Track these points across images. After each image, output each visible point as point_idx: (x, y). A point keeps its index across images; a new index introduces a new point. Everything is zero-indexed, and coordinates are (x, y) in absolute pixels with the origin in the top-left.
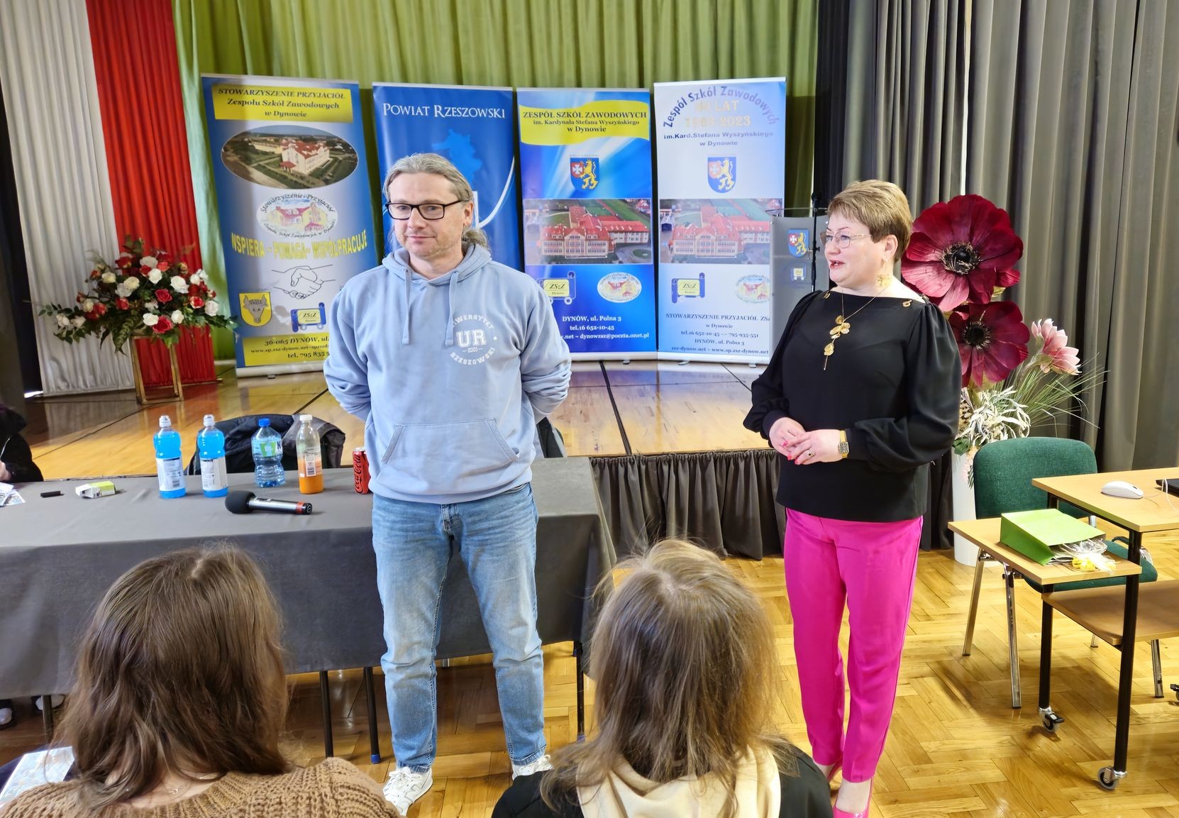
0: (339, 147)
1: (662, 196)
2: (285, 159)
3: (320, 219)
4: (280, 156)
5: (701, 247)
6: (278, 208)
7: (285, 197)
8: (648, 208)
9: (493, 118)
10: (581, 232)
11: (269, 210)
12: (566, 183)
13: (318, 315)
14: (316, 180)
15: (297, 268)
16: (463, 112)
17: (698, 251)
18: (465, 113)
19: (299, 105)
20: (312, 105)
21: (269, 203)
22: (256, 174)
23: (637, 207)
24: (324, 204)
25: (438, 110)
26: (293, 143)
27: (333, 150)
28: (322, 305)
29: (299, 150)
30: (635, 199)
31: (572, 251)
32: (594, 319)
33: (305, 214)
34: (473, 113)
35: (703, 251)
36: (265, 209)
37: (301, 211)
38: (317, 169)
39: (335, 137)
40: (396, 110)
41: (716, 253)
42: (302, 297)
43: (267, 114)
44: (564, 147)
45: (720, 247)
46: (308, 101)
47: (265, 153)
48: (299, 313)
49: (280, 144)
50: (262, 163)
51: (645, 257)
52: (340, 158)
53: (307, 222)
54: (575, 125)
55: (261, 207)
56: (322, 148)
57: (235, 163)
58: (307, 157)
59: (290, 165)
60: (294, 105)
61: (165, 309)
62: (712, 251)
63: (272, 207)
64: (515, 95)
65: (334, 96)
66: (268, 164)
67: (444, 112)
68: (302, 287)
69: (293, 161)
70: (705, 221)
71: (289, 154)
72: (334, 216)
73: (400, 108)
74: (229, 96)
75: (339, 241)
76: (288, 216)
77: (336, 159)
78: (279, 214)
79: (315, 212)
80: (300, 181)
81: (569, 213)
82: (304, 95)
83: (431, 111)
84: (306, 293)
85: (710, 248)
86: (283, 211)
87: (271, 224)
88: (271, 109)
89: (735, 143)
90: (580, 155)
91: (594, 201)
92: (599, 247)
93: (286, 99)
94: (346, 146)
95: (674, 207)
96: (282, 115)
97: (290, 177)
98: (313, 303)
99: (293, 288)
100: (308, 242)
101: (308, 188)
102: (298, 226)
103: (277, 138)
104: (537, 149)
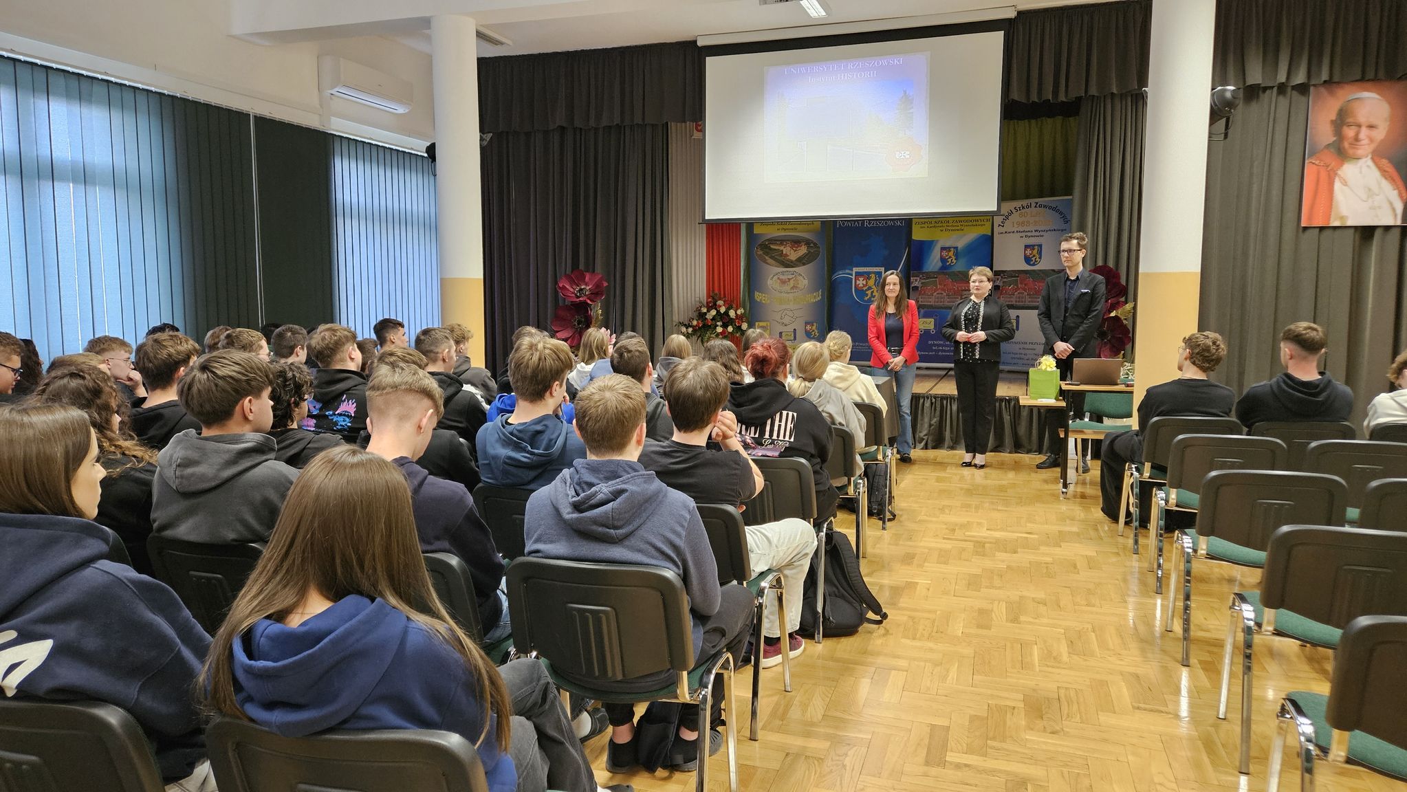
0: (813, 246)
3: (798, 284)
4: (782, 251)
5: (1018, 300)
6: (779, 278)
7: (783, 273)
9: (897, 226)
10: (945, 291)
11: (774, 279)
12: (937, 263)
13: (793, 335)
14: (798, 263)
15: (785, 310)
16: (880, 223)
17: (1016, 301)
18: (882, 223)
21: (775, 275)
22: (770, 261)
24: (801, 275)
25: (866, 223)
26: (789, 244)
27: (809, 248)
28: (795, 330)
29: (792, 248)
33: (792, 281)
34: (886, 223)
35: (1019, 302)
36: (772, 278)
37: (789, 279)
38: (800, 257)
39: (810, 240)
41: (1027, 304)
42: (786, 325)
43: (778, 229)
44: (937, 241)
45: (1030, 300)
46: (798, 222)
47: (775, 249)
48: (783, 334)
49: (782, 245)
52: (812, 251)
53: (792, 285)
54: (946, 228)
56: (803, 246)
57: (758, 255)
58: (795, 251)
59: (786, 255)
60: (792, 224)
61: (725, 326)
62: (1025, 302)
63: (776, 277)
68: (786, 320)
69: (788, 254)
70: (1021, 284)
71: (786, 250)
72: (806, 282)
73: (846, 223)
75: (807, 296)
76: (783, 282)
77: (810, 252)
78: (779, 281)
79: (796, 280)
80: (791, 264)
81: (937, 279)
83: (863, 223)
84: (787, 323)
85: (1024, 300)
86: (781, 280)
87: (774, 287)
88: (780, 227)
89: (1042, 236)
90: (947, 245)
91: (954, 272)
94: (817, 246)
95: (1002, 275)
97: (786, 262)
98: (790, 328)
99: (781, 321)
100: (791, 296)
101: (793, 267)
102: (787, 288)
103: (782, 241)
104: (921, 243)
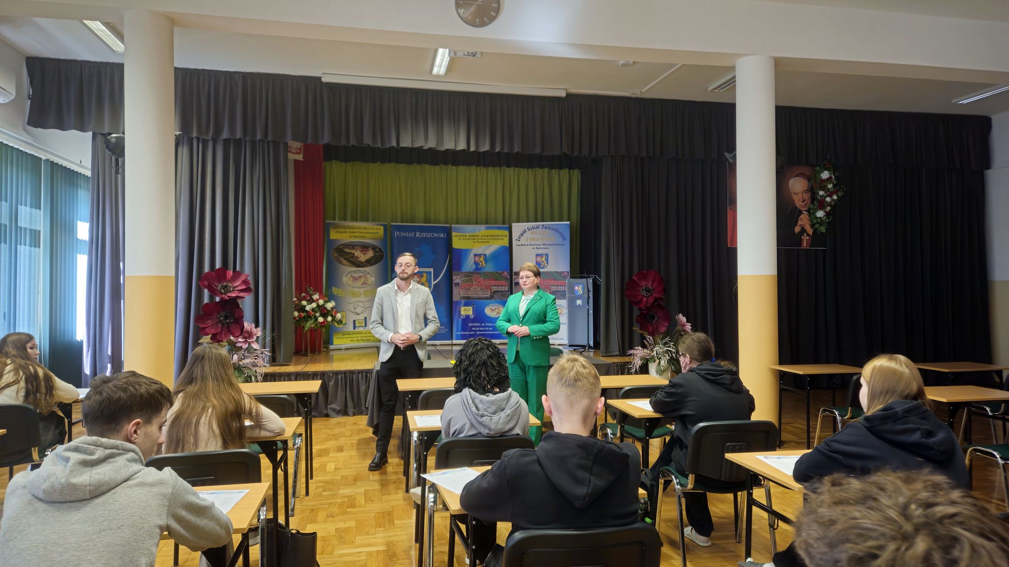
0: (377, 250)
1: (514, 270)
2: (356, 255)
3: (367, 280)
4: (354, 254)
6: (351, 276)
7: (355, 271)
8: (508, 275)
9: (441, 237)
10: (479, 287)
12: (472, 265)
13: (364, 323)
14: (366, 264)
15: (357, 301)
16: (428, 235)
18: (429, 235)
19: (362, 233)
20: (368, 233)
21: (348, 274)
22: (344, 262)
24: (369, 274)
25: (418, 234)
26: (359, 249)
27: (375, 252)
28: (366, 318)
29: (362, 252)
30: (502, 272)
31: (474, 294)
32: (483, 325)
33: (362, 278)
34: (433, 235)
36: (346, 276)
37: (360, 277)
38: (368, 259)
39: (376, 246)
40: (400, 234)
42: (358, 314)
43: (350, 236)
46: (366, 231)
47: (348, 253)
48: (356, 321)
49: (354, 249)
50: (347, 257)
52: (377, 254)
53: (362, 281)
54: (477, 240)
55: (344, 276)
56: (370, 251)
57: (336, 257)
58: (364, 254)
60: (361, 233)
63: (349, 275)
64: (451, 227)
65: (377, 229)
66: (350, 257)
67: (420, 235)
68: (359, 310)
69: (359, 256)
71: (357, 253)
72: (373, 279)
73: (402, 234)
74: (337, 230)
76: (355, 279)
77: (375, 255)
78: (352, 278)
79: (366, 278)
80: (361, 264)
81: (474, 277)
82: (365, 229)
83: (415, 235)
84: (360, 313)
86: (354, 277)
87: (348, 283)
88: (351, 234)
89: (548, 248)
90: (479, 253)
91: (485, 272)
93: (358, 230)
94: (380, 249)
96: (355, 237)
97: (357, 263)
98: (362, 317)
99: (355, 311)
100: (362, 290)
101: (364, 267)
102: (358, 284)
103: (352, 246)
104: (460, 250)
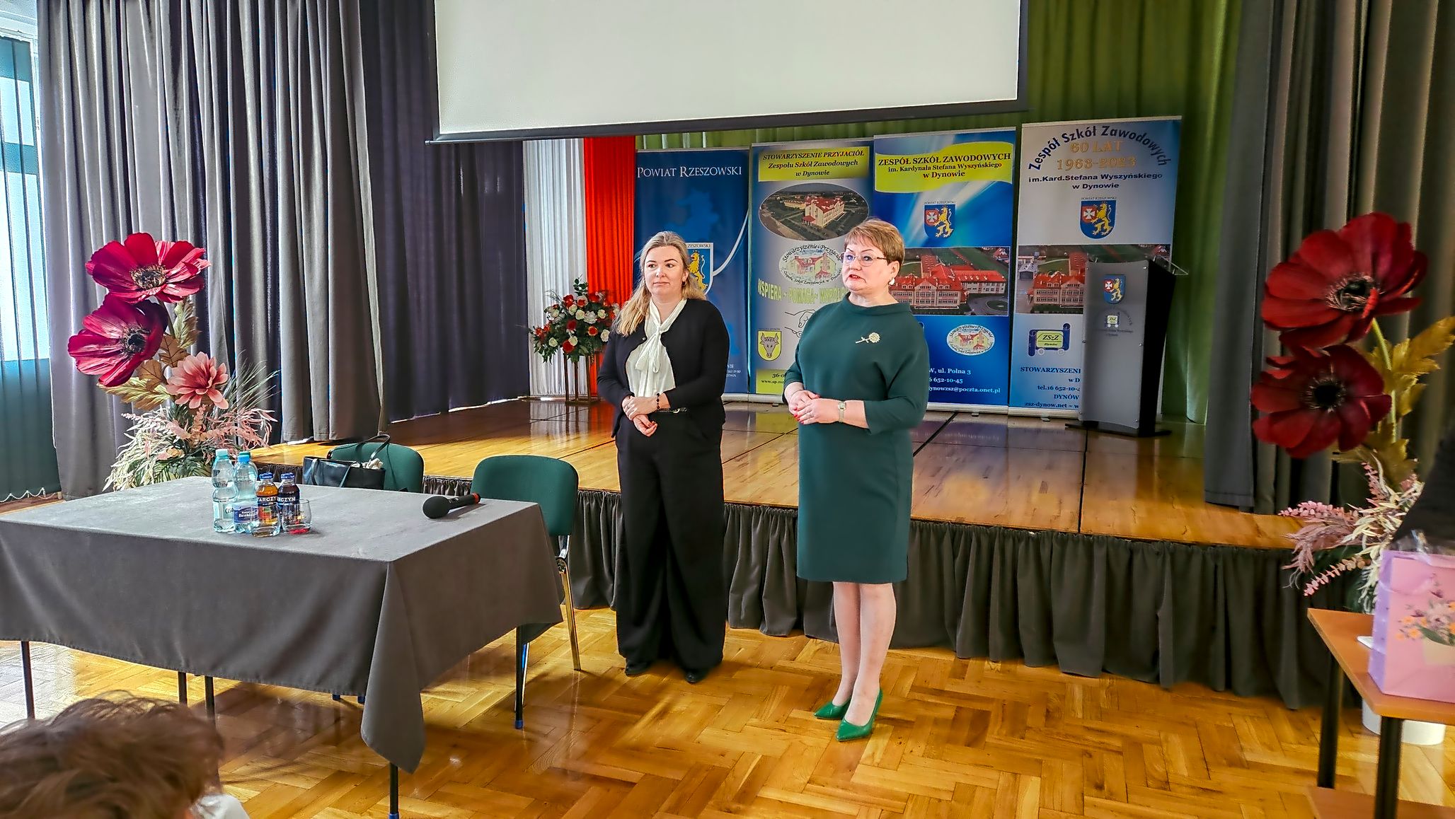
1: (1021, 242)
2: (807, 214)
4: (804, 211)
5: (1067, 297)
8: (1006, 256)
17: (1063, 301)
23: (995, 256)
26: (815, 199)
30: (992, 247)
35: (1068, 300)
43: (798, 174)
44: (920, 194)
49: (804, 201)
50: (789, 219)
51: (999, 309)
59: (810, 219)
62: (1081, 300)
63: (792, 257)
66: (792, 219)
71: (811, 209)
92: (948, 298)
95: (1037, 253)
96: (808, 174)
